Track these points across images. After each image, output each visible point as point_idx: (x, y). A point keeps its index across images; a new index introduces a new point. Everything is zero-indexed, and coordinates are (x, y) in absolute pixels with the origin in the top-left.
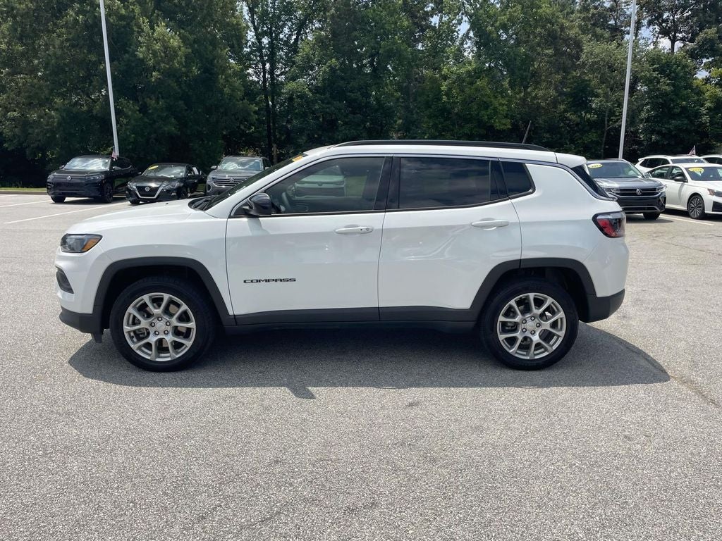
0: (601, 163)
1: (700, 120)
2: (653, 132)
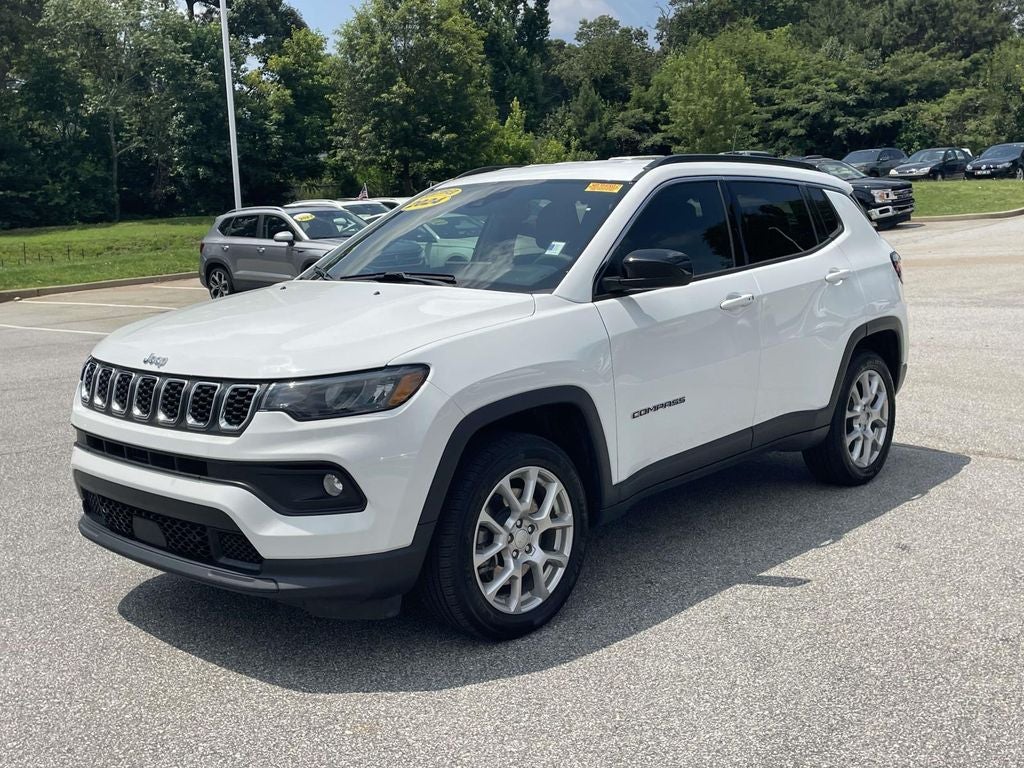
0: (312, 213)
1: (268, 142)
2: (199, 162)
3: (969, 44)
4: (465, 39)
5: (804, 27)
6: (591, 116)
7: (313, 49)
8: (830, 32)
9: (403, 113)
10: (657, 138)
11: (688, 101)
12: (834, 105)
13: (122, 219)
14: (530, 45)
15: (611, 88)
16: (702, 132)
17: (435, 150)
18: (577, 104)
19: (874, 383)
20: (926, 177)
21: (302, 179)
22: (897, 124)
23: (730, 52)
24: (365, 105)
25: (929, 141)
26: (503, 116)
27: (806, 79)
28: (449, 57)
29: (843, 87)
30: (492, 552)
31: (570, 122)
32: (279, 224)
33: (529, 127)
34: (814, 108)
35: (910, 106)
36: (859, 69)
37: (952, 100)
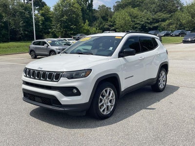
0: (51, 41)
3: (170, 12)
4: (78, 8)
5: (140, 8)
6: (101, 23)
7: (48, 9)
8: (145, 9)
9: (65, 22)
10: (113, 28)
11: (119, 21)
12: (146, 22)
13: (10, 42)
14: (89, 10)
15: (105, 18)
16: (122, 27)
17: (72, 29)
18: (98, 21)
19: (163, 73)
20: (163, 36)
21: (46, 34)
22: (157, 26)
23: (127, 12)
24: (58, 20)
25: (163, 29)
26: (84, 23)
27: (141, 18)
28: (75, 12)
29: (148, 19)
30: (102, 103)
31: (97, 25)
32: (44, 43)
33: (89, 25)
34: (142, 23)
35: (160, 23)
36: (151, 16)
37: (167, 22)
